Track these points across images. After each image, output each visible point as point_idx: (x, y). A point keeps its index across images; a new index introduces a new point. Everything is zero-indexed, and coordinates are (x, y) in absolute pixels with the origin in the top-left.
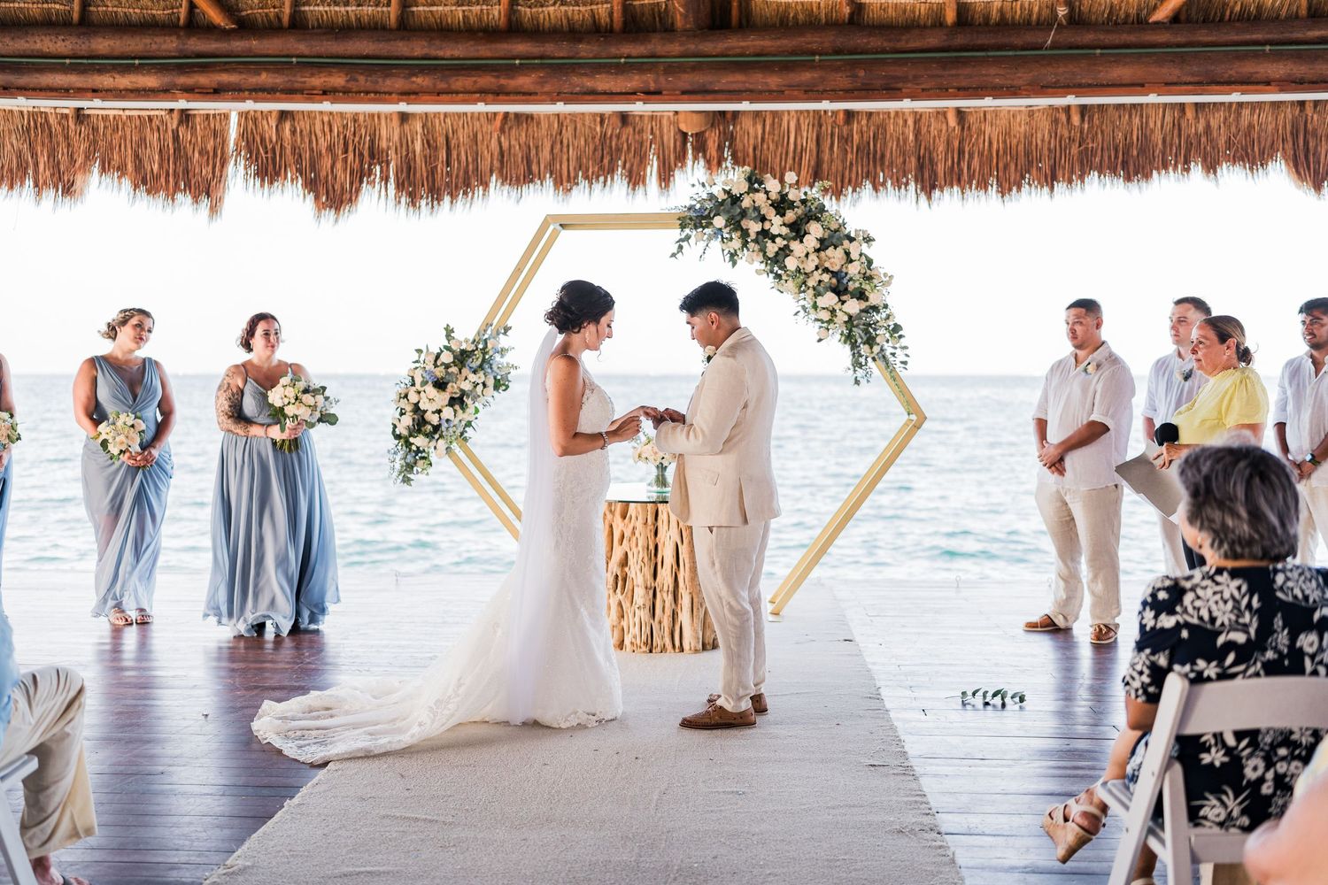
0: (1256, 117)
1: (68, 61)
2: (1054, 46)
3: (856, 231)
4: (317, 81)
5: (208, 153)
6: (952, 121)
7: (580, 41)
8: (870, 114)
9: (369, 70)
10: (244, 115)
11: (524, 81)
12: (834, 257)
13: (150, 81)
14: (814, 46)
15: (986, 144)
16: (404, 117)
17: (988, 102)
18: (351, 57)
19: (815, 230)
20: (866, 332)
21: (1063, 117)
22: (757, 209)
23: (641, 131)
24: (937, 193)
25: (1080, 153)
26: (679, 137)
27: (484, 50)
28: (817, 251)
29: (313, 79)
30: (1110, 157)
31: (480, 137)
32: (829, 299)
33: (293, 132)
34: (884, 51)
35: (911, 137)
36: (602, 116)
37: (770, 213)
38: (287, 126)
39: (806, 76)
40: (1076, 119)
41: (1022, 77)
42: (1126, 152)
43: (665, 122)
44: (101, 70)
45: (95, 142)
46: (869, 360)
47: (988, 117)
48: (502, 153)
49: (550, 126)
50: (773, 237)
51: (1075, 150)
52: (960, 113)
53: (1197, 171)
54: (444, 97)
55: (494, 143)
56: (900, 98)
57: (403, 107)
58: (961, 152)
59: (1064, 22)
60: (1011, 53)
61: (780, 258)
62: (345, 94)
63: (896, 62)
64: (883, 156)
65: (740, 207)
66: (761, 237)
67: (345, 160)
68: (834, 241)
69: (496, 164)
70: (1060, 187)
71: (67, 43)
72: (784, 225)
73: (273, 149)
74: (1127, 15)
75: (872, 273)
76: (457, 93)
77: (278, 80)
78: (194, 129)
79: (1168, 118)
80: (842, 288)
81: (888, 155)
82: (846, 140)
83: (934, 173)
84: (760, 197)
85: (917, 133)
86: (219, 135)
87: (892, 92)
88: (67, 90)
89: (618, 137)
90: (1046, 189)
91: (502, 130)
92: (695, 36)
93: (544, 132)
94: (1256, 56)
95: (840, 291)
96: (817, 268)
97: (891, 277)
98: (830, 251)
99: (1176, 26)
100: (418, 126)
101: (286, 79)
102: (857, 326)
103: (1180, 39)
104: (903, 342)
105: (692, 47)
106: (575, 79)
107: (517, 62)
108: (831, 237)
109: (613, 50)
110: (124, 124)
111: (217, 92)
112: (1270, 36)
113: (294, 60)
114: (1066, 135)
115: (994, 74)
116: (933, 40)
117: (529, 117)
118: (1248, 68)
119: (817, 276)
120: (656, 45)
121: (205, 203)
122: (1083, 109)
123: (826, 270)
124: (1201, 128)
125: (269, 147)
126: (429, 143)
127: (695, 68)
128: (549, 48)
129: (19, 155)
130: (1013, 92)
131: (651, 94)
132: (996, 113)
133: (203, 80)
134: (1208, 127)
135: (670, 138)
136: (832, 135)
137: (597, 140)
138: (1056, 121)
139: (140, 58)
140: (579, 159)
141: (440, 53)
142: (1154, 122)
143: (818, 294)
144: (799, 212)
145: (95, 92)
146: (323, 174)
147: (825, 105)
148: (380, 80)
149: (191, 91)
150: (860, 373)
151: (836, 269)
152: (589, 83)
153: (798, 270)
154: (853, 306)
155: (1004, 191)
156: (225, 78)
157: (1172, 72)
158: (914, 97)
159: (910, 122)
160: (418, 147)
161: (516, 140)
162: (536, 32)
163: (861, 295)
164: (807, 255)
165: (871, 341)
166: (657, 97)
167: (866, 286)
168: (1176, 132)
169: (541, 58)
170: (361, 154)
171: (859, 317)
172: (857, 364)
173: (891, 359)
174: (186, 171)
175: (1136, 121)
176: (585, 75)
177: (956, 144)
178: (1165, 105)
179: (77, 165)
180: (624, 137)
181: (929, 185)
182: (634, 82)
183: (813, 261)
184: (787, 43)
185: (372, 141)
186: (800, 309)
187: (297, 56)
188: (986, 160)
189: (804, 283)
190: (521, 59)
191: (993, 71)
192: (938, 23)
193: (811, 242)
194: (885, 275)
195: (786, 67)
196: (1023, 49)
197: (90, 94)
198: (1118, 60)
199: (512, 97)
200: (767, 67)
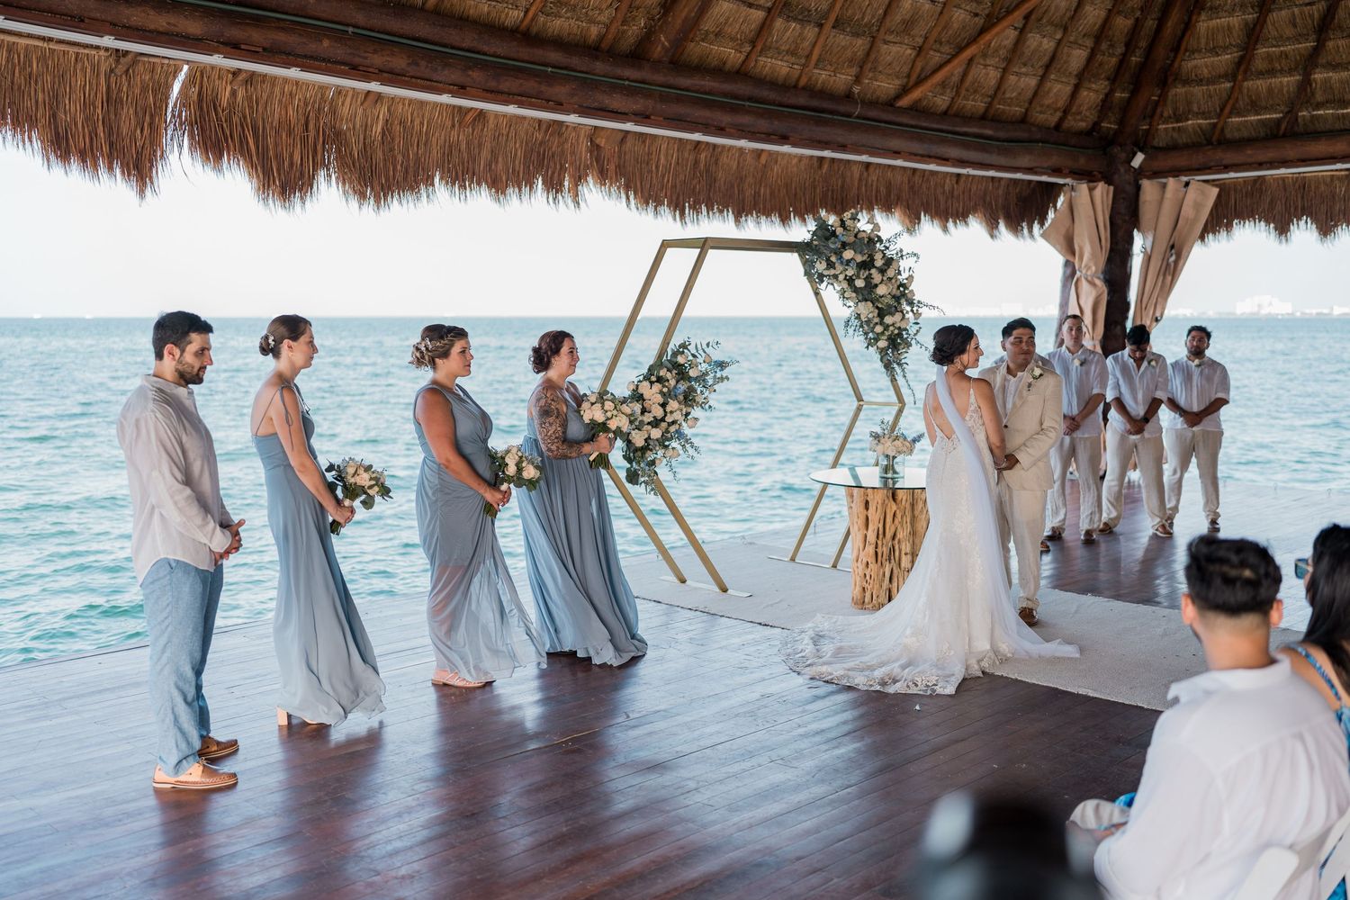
2: (858, 117)
4: (378, 60)
7: (597, 58)
9: (428, 55)
10: (199, 76)
27: (524, 52)
29: (376, 56)
54: (487, 94)
59: (858, 99)
88: (76, 18)
92: (672, 70)
101: (348, 51)
107: (550, 69)
109: (619, 71)
111: (265, 52)
113: (350, 29)
116: (800, 99)
131: (644, 117)
145: (114, 27)
148: (439, 68)
169: (569, 69)
187: (354, 26)
190: (552, 67)
196: (846, 116)
197: (106, 29)
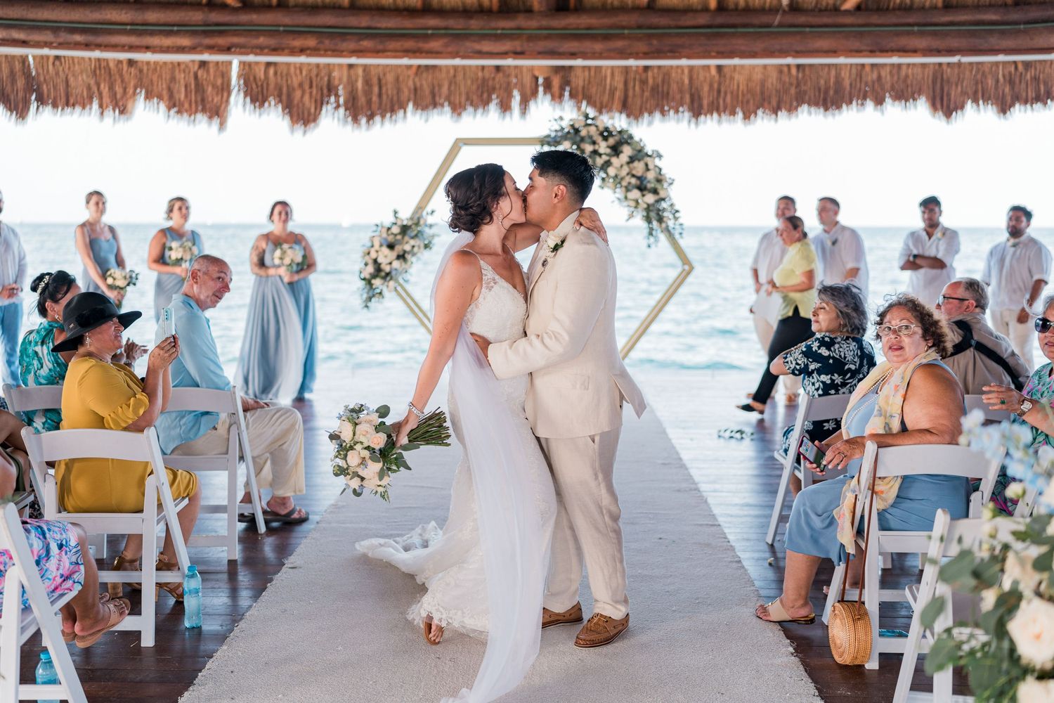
0: (910, 71)
1: (129, 27)
2: (780, 25)
3: (653, 151)
4: (298, 43)
5: (217, 87)
6: (714, 72)
7: (471, 18)
8: (659, 67)
9: (331, 36)
10: (242, 64)
11: (435, 45)
12: (639, 167)
13: (185, 41)
14: (624, 23)
15: (735, 87)
16: (351, 66)
17: (736, 61)
18: (319, 27)
19: (627, 151)
20: (658, 214)
21: (786, 69)
22: (591, 137)
23: (509, 76)
24: (702, 118)
25: (796, 93)
26: (534, 80)
27: (408, 23)
28: (628, 163)
29: (295, 42)
30: (815, 96)
31: (401, 79)
32: (635, 194)
33: (276, 73)
34: (670, 27)
35: (686, 81)
36: (483, 67)
37: (599, 139)
38: (271, 71)
39: (619, 44)
40: (794, 71)
41: (759, 45)
42: (826, 92)
43: (525, 70)
44: (152, 33)
45: (141, 79)
46: (659, 231)
47: (737, 68)
48: (416, 90)
49: (448, 72)
50: (600, 155)
51: (793, 91)
52: (719, 68)
53: (870, 105)
54: (380, 54)
55: (411, 83)
56: (679, 58)
57: (353, 60)
58: (719, 91)
59: (787, 9)
60: (751, 30)
61: (605, 167)
62: (314, 52)
63: (678, 35)
64: (668, 93)
65: (579, 135)
66: (592, 155)
67: (311, 93)
68: (639, 157)
69: (412, 96)
70: (782, 114)
71: (128, 15)
72: (608, 147)
73: (262, 85)
74: (828, 4)
75: (662, 177)
76: (389, 51)
77: (272, 42)
78: (208, 72)
79: (854, 71)
80: (643, 187)
81: (671, 92)
82: (644, 82)
83: (701, 106)
84: (593, 129)
85: (691, 79)
86: (225, 76)
87: (674, 53)
88: (123, 46)
89: (494, 79)
90: (774, 116)
91: (416, 74)
92: (547, 16)
93: (444, 75)
94: (909, 33)
95: (642, 188)
96: (628, 174)
97: (673, 180)
98: (636, 164)
99: (858, 13)
100: (360, 71)
101: (274, 41)
102: (652, 211)
103: (861, 21)
104: (681, 221)
105: (544, 23)
106: (468, 44)
107: (430, 32)
108: (636, 155)
109: (493, 24)
110: (161, 67)
111: (228, 50)
112: (917, 21)
113: (281, 29)
114: (787, 80)
115: (740, 43)
116: (703, 19)
117: (434, 67)
118: (903, 41)
119: (628, 179)
120: (521, 21)
121: (216, 121)
122: (798, 66)
123: (633, 176)
124: (875, 76)
125: (259, 84)
126: (367, 82)
127: (548, 37)
128: (451, 22)
129: (89, 88)
130: (754, 55)
131: (518, 54)
132: (742, 66)
133: (221, 41)
134: (879, 77)
135: (527, 80)
136: (635, 79)
137: (480, 82)
138: (781, 72)
139: (178, 25)
140: (467, 94)
141: (379, 25)
142: (845, 74)
143: (628, 189)
144: (617, 138)
145: (147, 48)
146: (296, 102)
147: (631, 62)
148: (338, 42)
149: (211, 49)
150: (652, 239)
151: (639, 174)
152: (477, 47)
153: (616, 176)
154: (650, 198)
155: (747, 117)
156: (236, 40)
157: (856, 44)
158: (689, 57)
159: (686, 71)
160: (360, 84)
161: (425, 82)
162: (441, 12)
163: (655, 192)
164: (622, 166)
165: (660, 220)
166: (522, 56)
167: (658, 186)
168: (858, 80)
169: (446, 28)
170: (322, 90)
171: (653, 205)
172: (651, 234)
173: (672, 231)
174: (203, 100)
175: (833, 73)
176: (474, 41)
177: (716, 86)
178: (851, 65)
179: (128, 96)
180: (497, 80)
181: (697, 111)
182: (507, 46)
183: (625, 170)
184: (607, 21)
185: (329, 81)
186: (615, 199)
187: (284, 26)
188: (735, 97)
189: (620, 183)
190: (432, 29)
191: (740, 41)
192: (706, 9)
193: (624, 157)
194: (670, 178)
195: (606, 37)
196: (761, 26)
197: (144, 50)
198: (820, 35)
199: (424, 55)
200: (593, 37)
